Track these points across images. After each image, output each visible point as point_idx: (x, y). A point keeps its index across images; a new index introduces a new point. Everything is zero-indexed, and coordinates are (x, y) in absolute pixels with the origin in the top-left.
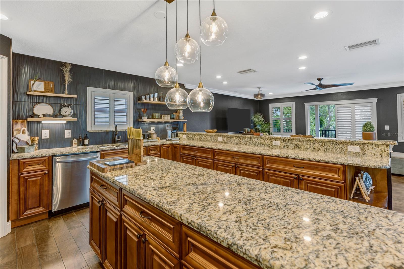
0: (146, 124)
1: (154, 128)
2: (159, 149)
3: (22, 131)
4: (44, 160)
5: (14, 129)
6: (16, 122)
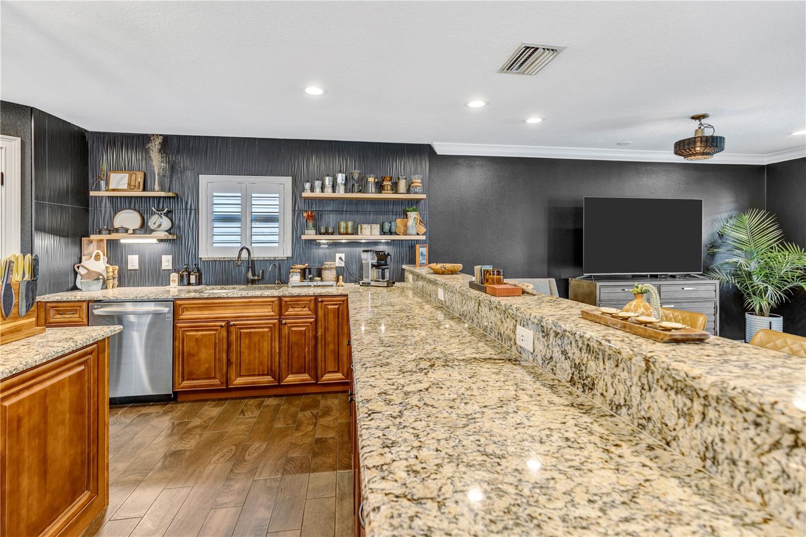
0: (322, 246)
1: (343, 256)
2: (312, 306)
3: (95, 256)
4: (80, 307)
5: (85, 252)
6: (89, 240)
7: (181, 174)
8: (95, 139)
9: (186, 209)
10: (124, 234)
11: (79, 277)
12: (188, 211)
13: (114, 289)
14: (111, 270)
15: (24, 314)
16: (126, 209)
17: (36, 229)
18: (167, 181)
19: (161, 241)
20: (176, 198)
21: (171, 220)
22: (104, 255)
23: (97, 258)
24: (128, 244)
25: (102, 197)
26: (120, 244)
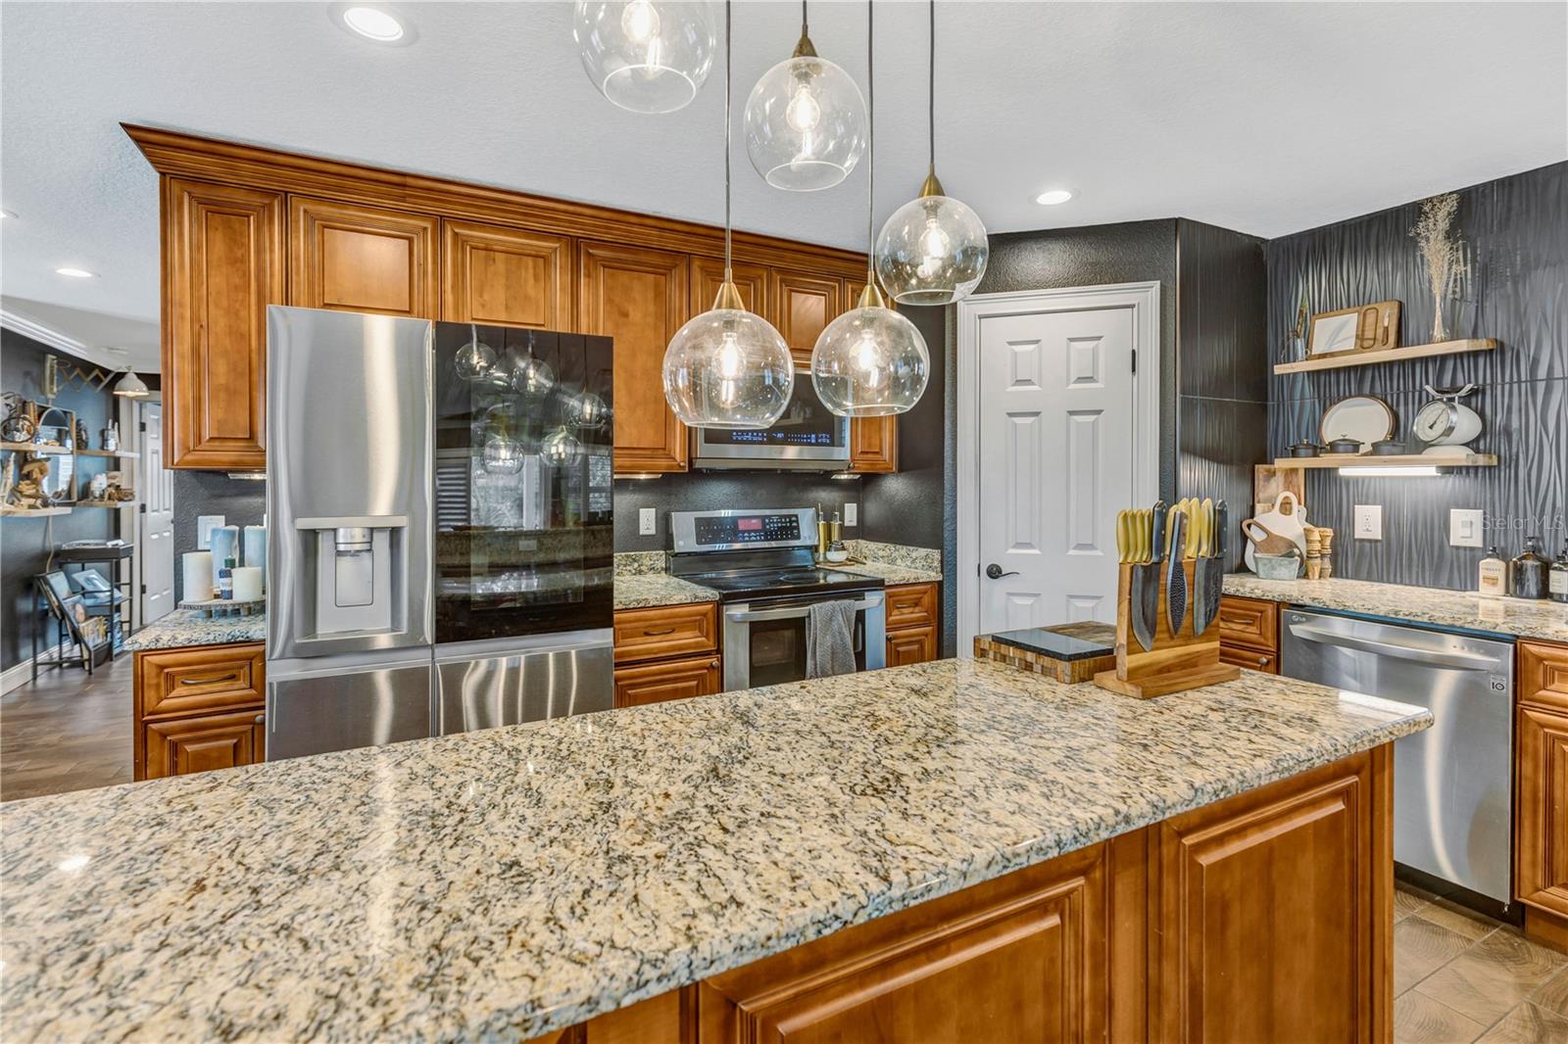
3: (1282, 504)
4: (1261, 612)
5: (1261, 495)
6: (1268, 471)
7: (1515, 283)
8: (1281, 254)
9: (1533, 380)
10: (1351, 456)
11: (1250, 547)
12: (1541, 387)
13: (1323, 581)
14: (1316, 536)
15: (1201, 630)
16: (1351, 396)
17: (1183, 450)
18: (1467, 312)
19: (1448, 470)
20: (1497, 352)
21: (1482, 415)
22: (1300, 503)
23: (1286, 508)
24: (1356, 480)
25: (1295, 374)
26: (1341, 478)
